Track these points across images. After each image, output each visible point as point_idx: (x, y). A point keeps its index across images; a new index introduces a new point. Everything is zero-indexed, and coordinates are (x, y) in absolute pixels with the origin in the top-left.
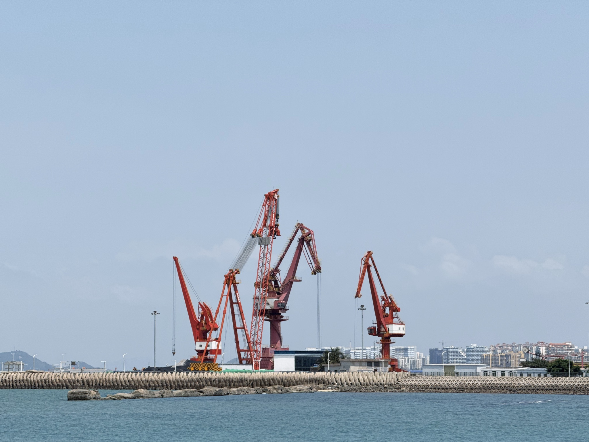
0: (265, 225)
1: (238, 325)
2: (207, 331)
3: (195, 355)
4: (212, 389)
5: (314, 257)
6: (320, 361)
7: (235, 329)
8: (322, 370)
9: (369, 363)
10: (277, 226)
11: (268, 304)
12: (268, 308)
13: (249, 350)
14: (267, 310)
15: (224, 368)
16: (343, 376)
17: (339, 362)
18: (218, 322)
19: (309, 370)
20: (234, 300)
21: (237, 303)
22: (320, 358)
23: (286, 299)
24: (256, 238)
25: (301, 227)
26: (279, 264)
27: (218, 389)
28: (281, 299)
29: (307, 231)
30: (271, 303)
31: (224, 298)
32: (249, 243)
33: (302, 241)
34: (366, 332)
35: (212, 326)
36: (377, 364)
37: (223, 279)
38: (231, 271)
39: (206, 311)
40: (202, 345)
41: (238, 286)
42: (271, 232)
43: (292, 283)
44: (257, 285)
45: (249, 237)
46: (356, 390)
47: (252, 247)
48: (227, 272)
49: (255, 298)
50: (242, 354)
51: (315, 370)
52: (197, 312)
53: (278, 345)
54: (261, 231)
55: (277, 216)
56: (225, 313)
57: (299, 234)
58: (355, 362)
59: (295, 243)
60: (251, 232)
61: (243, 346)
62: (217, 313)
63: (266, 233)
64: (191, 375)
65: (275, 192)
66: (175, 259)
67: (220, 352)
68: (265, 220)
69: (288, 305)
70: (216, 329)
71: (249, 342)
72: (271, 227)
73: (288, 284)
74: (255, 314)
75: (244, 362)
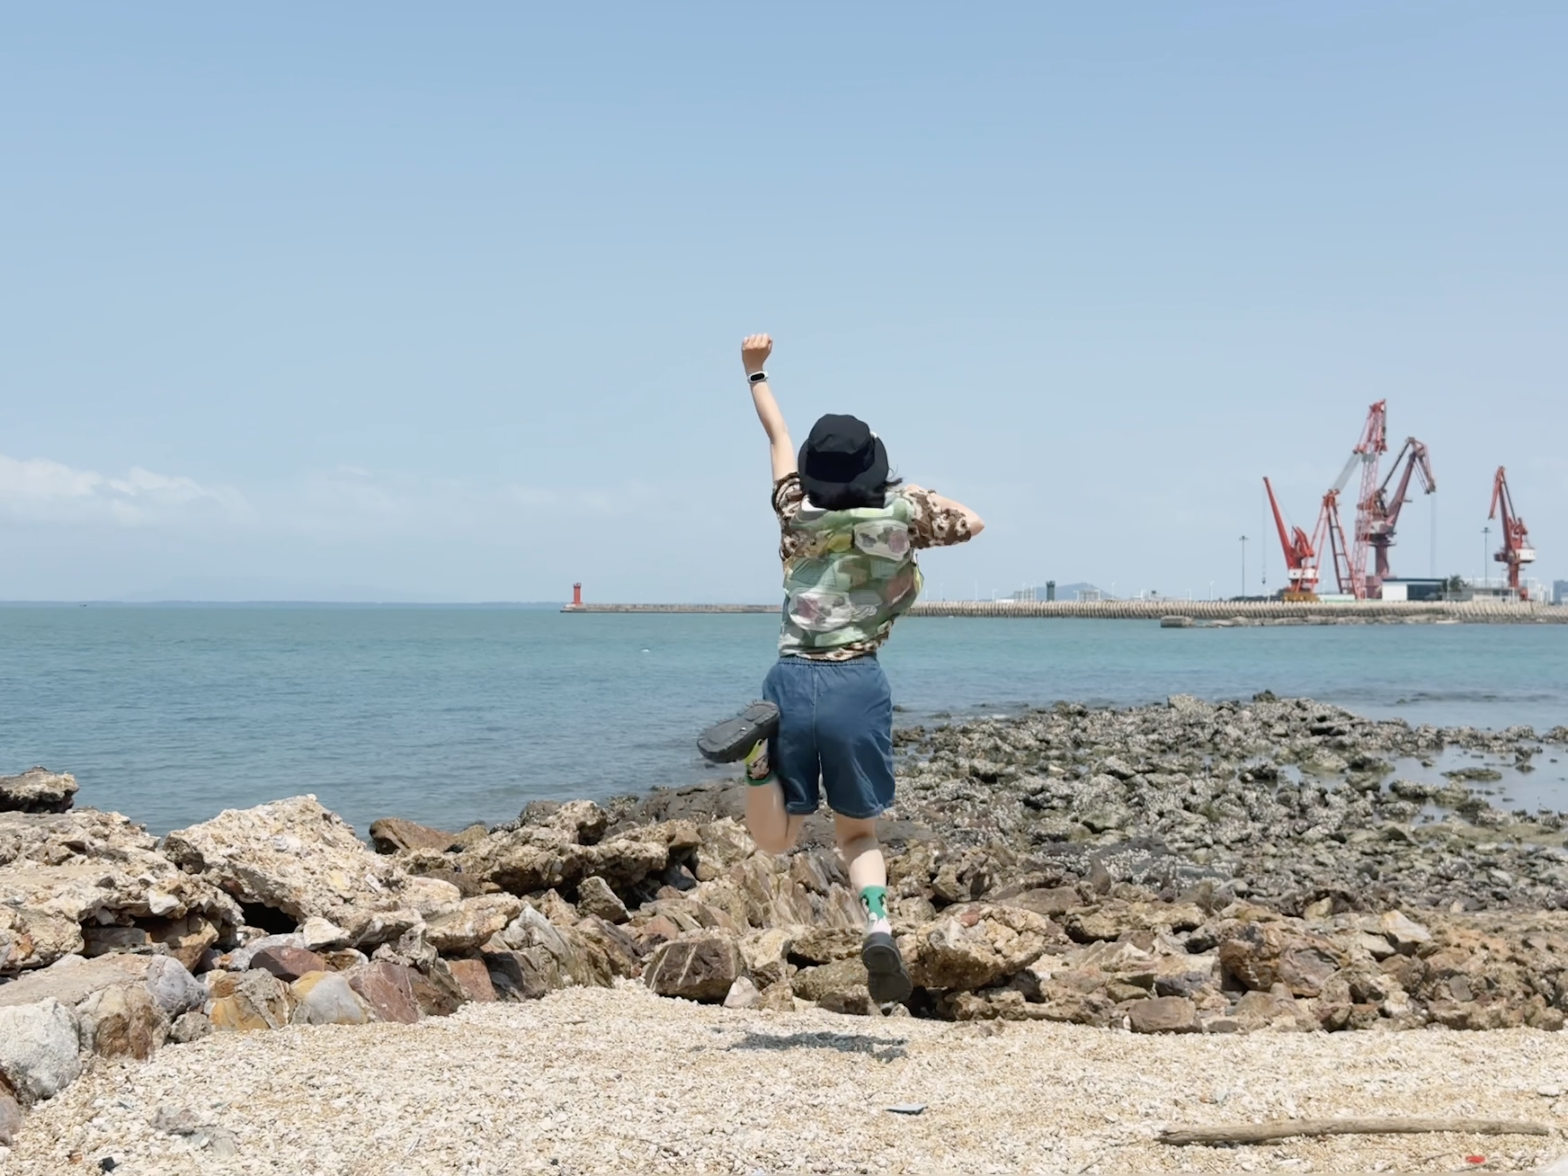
0: (1369, 440)
1: (1339, 550)
2: (1301, 558)
3: (1289, 584)
4: (1318, 618)
5: (1427, 474)
6: (1437, 589)
7: (1335, 556)
8: (1440, 599)
9: (1496, 592)
10: (1383, 440)
11: (1373, 528)
12: (1373, 532)
13: (1351, 578)
14: (1371, 535)
15: (1322, 598)
16: (1465, 606)
17: (1460, 591)
18: (1315, 549)
19: (1423, 599)
20: (1334, 523)
21: (1338, 527)
22: (1437, 586)
23: (1394, 522)
24: (1360, 455)
25: (1412, 441)
26: (1386, 483)
27: (1324, 618)
28: (1389, 522)
29: (1419, 446)
30: (1377, 526)
31: (1322, 523)
32: (1351, 460)
33: (1413, 456)
34: (1492, 558)
35: (1307, 552)
36: (1506, 593)
37: (1321, 500)
38: (1331, 492)
39: (1301, 537)
40: (1297, 574)
41: (1339, 509)
42: (1377, 447)
43: (1400, 504)
44: (1361, 507)
45: (1351, 453)
46: (1482, 622)
47: (1355, 464)
48: (1325, 493)
49: (1359, 521)
50: (1344, 583)
51: (1432, 600)
52: (1291, 538)
53: (1384, 573)
54: (1365, 446)
55: (1384, 430)
56: (1323, 537)
57: (1410, 450)
58: (1478, 591)
59: (1405, 460)
60: (1354, 447)
61: (1344, 573)
62: (1314, 537)
63: (1370, 448)
64: (1288, 605)
65: (1382, 403)
66: (1266, 480)
67: (1317, 581)
68: (1370, 435)
69: (1397, 528)
70: (1312, 556)
71: (1351, 570)
72: (1377, 442)
73: (1397, 506)
74: (1357, 539)
75: (1345, 591)
